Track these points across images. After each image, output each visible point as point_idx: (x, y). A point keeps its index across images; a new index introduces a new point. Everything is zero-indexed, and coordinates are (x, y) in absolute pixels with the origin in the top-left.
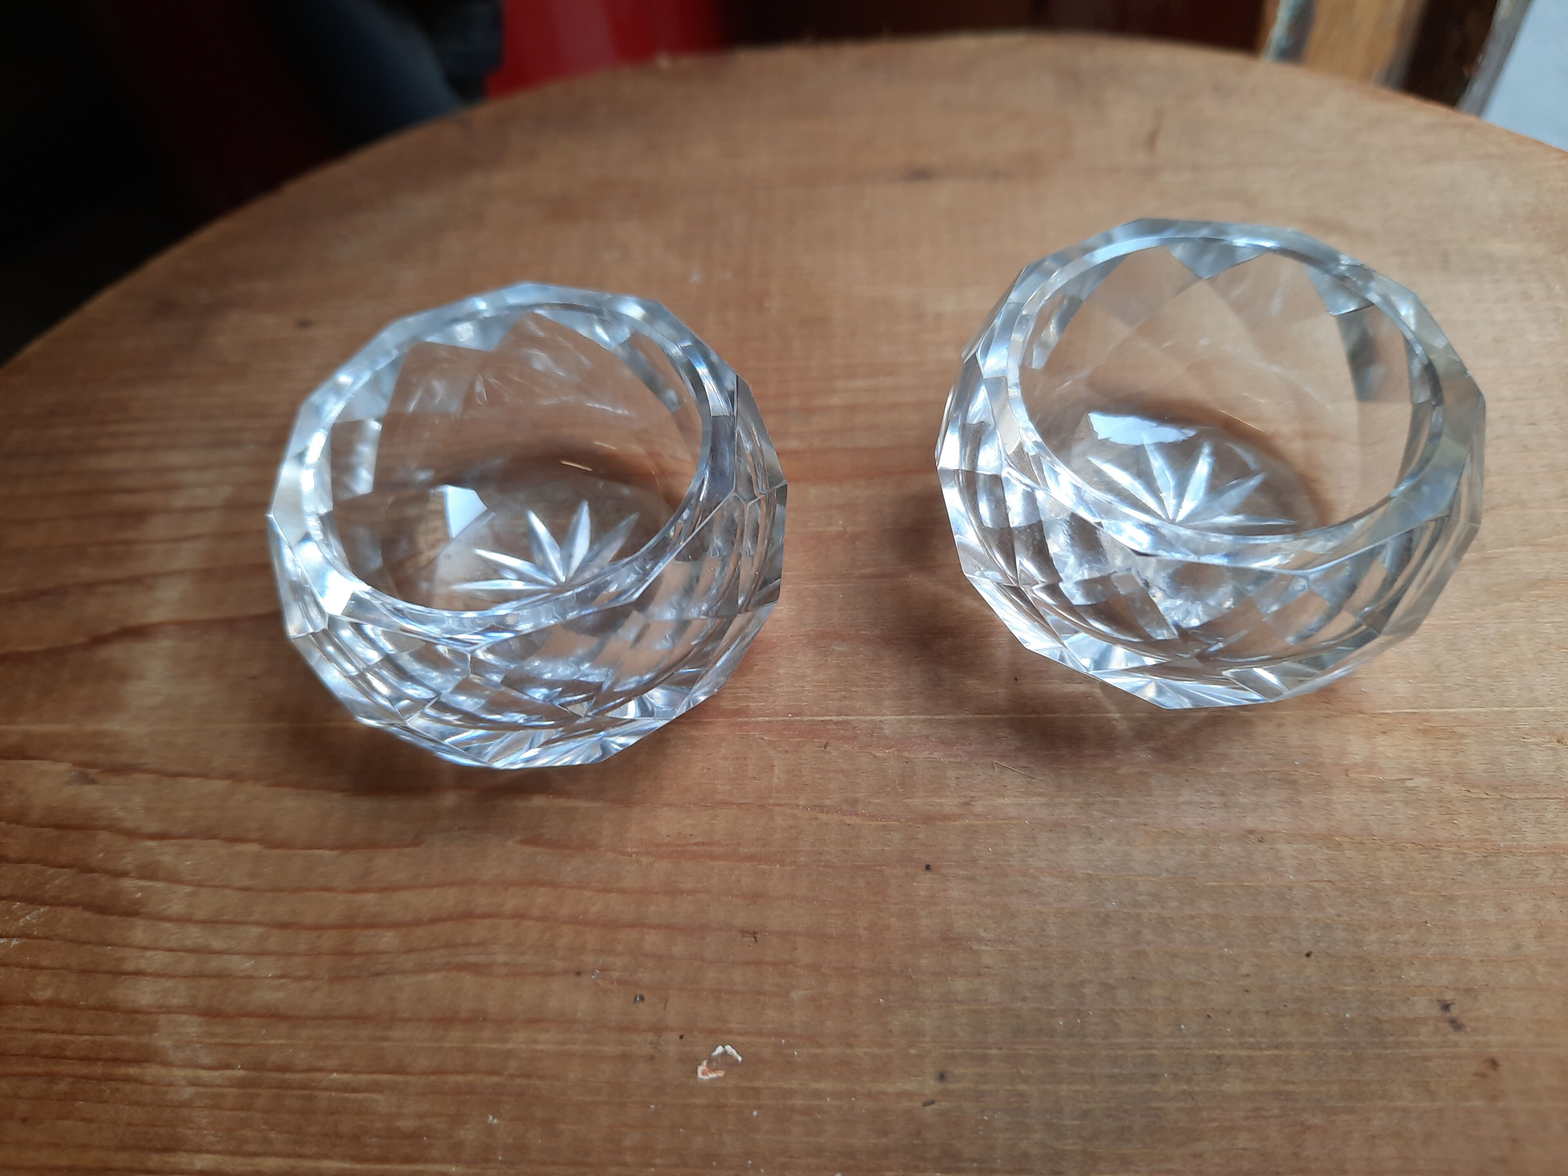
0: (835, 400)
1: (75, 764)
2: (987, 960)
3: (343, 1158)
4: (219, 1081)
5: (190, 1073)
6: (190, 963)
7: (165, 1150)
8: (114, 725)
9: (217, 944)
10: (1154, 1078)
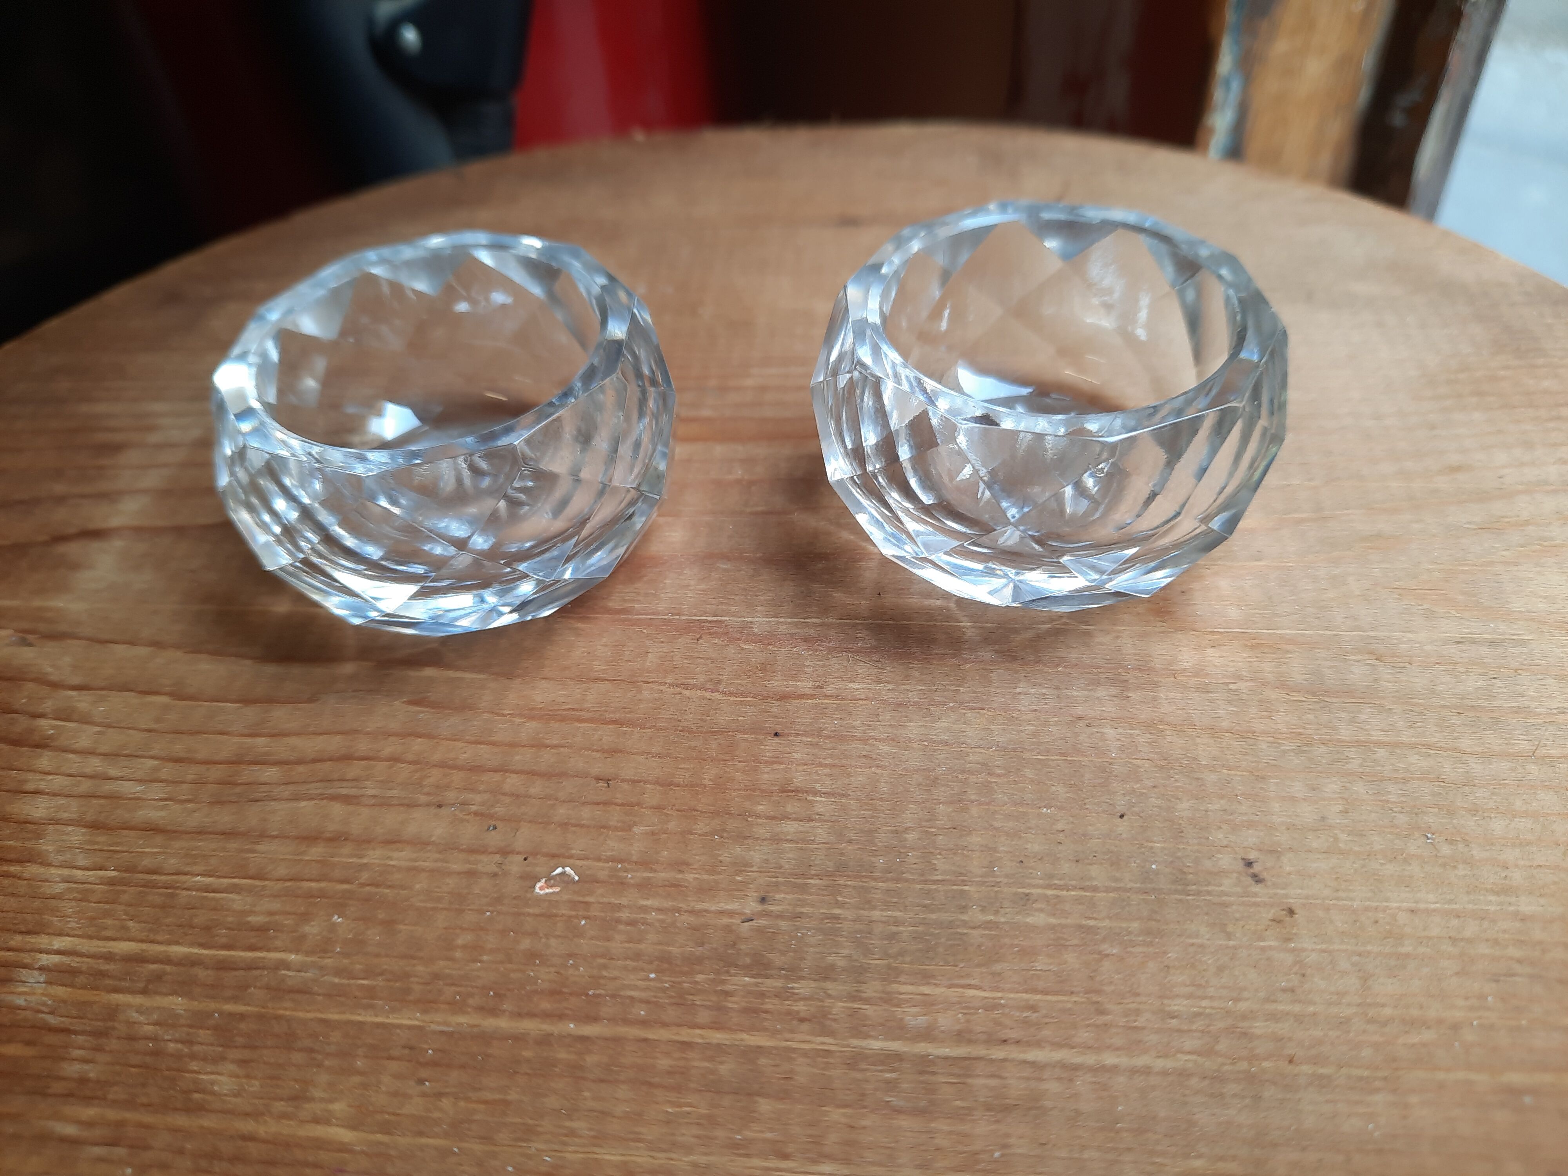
0: (749, 382)
1: (16, 631)
2: (819, 808)
3: (192, 945)
4: (91, 879)
5: (66, 872)
6: (86, 786)
7: (29, 932)
8: (59, 603)
9: (113, 772)
10: (963, 909)
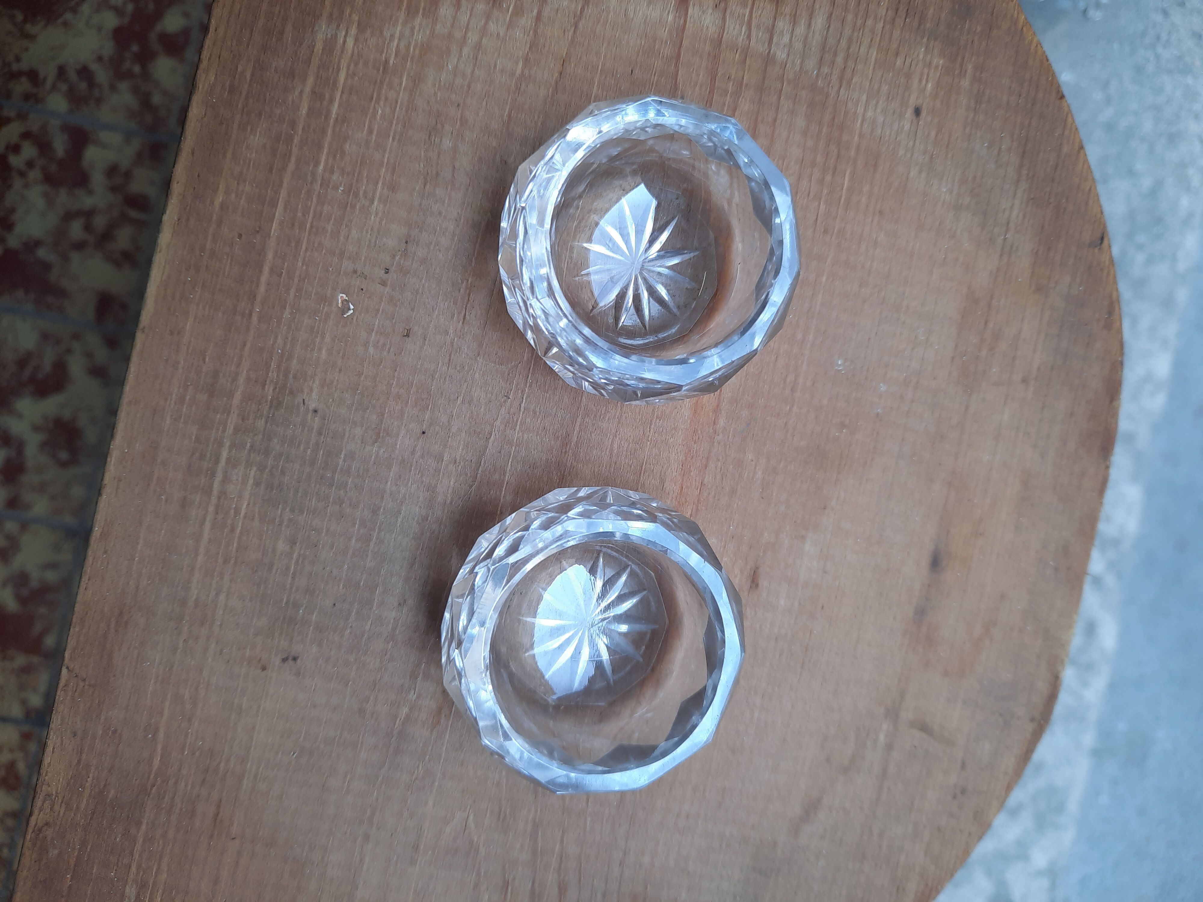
2: (368, 448)
3: (338, 114)
4: (389, 51)
5: (397, 35)
7: (360, 23)
9: (466, 51)
10: (292, 510)
